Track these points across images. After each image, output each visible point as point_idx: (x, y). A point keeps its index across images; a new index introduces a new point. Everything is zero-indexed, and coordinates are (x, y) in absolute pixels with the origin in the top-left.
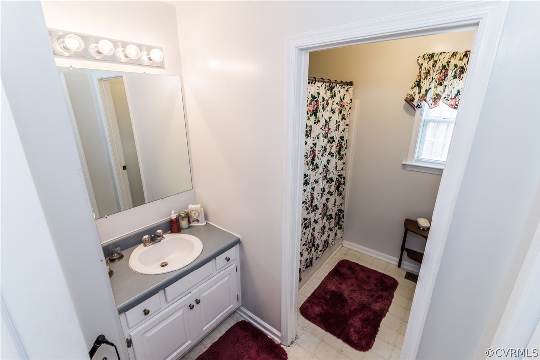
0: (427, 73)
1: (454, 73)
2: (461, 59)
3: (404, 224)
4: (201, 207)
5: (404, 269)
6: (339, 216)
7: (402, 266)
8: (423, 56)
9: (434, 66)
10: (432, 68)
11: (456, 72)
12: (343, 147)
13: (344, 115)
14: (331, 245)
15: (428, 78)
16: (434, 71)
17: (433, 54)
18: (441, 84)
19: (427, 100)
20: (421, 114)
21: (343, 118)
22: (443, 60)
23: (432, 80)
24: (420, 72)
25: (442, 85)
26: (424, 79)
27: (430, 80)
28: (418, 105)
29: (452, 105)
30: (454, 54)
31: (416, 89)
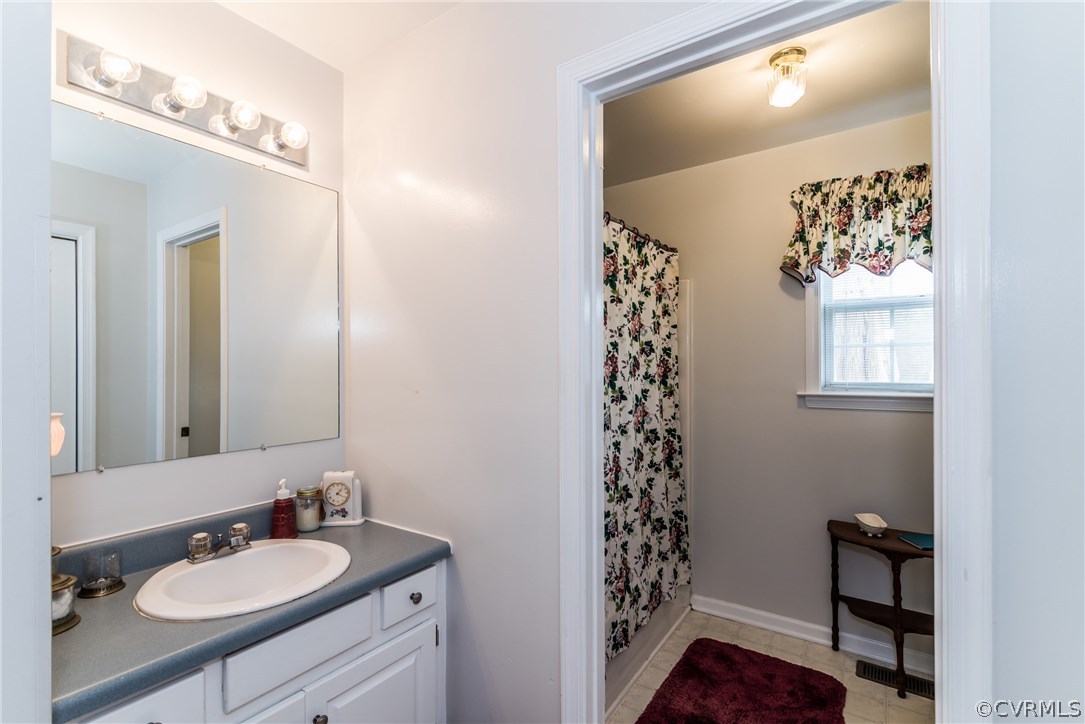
0: (814, 216)
1: (863, 211)
2: (871, 187)
3: (828, 529)
4: (356, 476)
5: (847, 654)
6: (677, 526)
7: (841, 647)
8: (802, 189)
9: (824, 203)
10: (821, 207)
11: (866, 209)
12: (670, 370)
13: (665, 306)
14: (668, 598)
15: (818, 223)
16: (827, 212)
17: (818, 183)
18: (844, 233)
19: (824, 265)
20: (817, 293)
21: (666, 313)
22: (840, 191)
23: (826, 229)
24: (800, 216)
25: (846, 234)
26: (811, 226)
27: (823, 227)
28: (808, 277)
29: (874, 267)
30: (857, 181)
31: (800, 246)
